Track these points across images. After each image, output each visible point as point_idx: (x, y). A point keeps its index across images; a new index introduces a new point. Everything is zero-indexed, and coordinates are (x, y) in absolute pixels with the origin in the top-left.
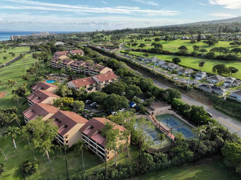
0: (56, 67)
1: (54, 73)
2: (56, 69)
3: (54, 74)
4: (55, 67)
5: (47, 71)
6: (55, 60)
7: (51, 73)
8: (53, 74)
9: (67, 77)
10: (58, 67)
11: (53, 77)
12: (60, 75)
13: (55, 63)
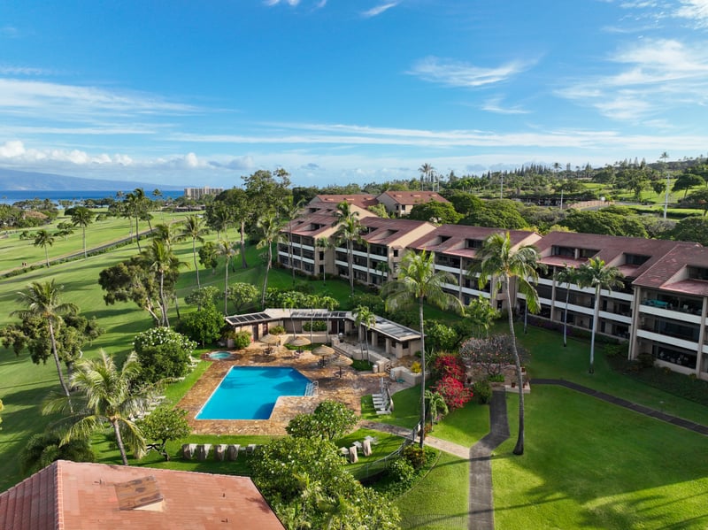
0: (308, 266)
1: (299, 305)
2: (312, 278)
3: (301, 312)
4: (302, 269)
5: (255, 292)
6: (307, 227)
7: (278, 305)
8: (286, 313)
9: (406, 344)
10: (321, 267)
11: (284, 338)
12: (337, 326)
13: (309, 240)
